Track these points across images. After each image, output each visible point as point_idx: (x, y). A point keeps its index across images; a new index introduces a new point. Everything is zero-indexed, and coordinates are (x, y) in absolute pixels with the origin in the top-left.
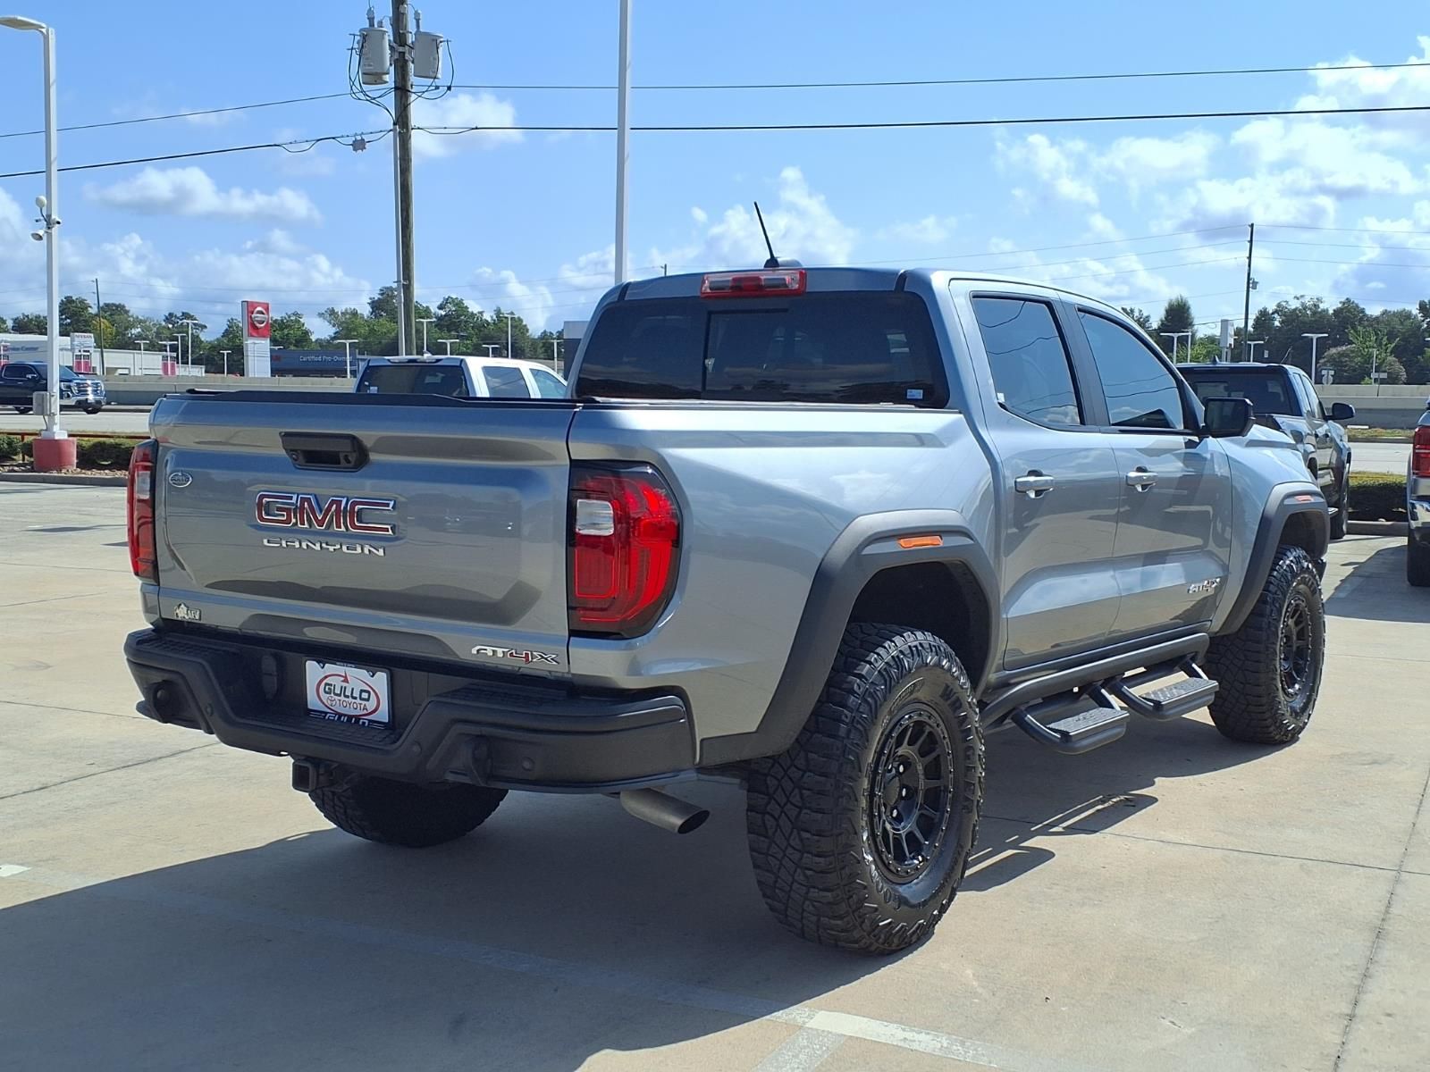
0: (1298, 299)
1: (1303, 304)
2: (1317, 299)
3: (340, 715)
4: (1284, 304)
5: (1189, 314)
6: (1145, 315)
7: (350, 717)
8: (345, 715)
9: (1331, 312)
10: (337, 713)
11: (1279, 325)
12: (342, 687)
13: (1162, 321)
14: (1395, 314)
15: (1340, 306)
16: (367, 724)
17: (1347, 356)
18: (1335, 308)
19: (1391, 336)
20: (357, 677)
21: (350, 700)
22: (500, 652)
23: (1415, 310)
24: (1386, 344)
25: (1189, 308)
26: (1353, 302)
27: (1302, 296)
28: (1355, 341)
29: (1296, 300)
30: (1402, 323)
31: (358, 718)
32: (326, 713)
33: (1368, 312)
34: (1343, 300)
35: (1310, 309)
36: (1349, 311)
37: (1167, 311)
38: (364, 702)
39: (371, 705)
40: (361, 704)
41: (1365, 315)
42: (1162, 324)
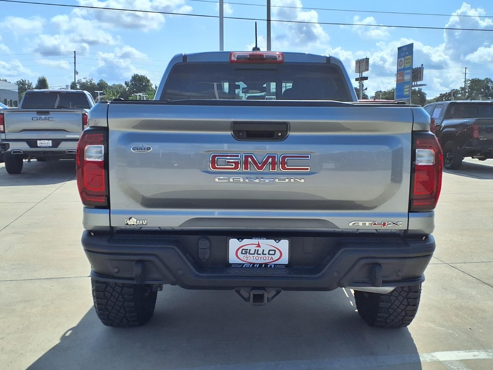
0: (85, 79)
1: (86, 81)
2: (92, 79)
3: (254, 264)
4: (80, 80)
5: (46, 83)
6: (30, 82)
7: (261, 265)
8: (257, 264)
9: (96, 84)
10: (251, 263)
11: (79, 88)
12: (255, 250)
13: (36, 85)
14: (117, 85)
15: (99, 82)
16: (273, 267)
17: (104, 99)
18: (97, 82)
19: (118, 93)
20: (267, 244)
21: (262, 255)
22: (367, 224)
23: (124, 85)
24: (116, 95)
25: (46, 81)
26: (103, 81)
27: (86, 78)
28: (106, 94)
29: (84, 79)
30: (120, 88)
31: (266, 265)
32: (244, 264)
33: (108, 84)
34: (100, 80)
35: (89, 82)
36: (102, 84)
37: (38, 82)
38: (271, 256)
39: (275, 257)
40: (268, 257)
41: (108, 85)
42: (37, 86)
